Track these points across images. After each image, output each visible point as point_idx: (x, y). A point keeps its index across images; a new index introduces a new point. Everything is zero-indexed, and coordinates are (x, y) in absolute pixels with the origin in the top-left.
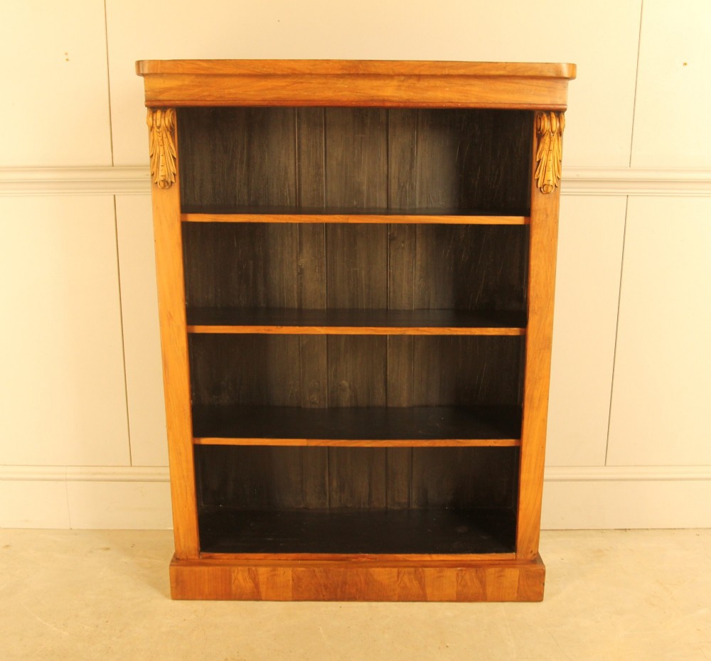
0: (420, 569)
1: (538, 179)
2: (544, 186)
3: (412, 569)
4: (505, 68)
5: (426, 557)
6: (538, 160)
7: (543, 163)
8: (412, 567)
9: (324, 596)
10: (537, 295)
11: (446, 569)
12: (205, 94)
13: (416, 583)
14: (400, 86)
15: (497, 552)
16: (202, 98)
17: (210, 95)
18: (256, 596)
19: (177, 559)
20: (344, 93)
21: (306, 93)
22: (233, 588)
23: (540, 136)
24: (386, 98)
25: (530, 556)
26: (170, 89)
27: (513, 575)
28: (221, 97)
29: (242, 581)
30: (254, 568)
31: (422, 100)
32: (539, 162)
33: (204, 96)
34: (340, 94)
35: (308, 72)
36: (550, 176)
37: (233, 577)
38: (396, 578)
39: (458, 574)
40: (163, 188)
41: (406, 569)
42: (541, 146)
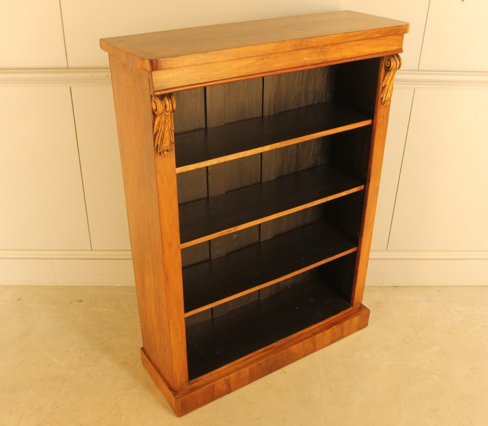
0: (314, 337)
1: (382, 98)
2: (385, 101)
3: (310, 339)
4: (380, 32)
7: (387, 88)
8: (310, 336)
10: (375, 166)
11: (326, 331)
13: (311, 345)
14: (321, 52)
15: (344, 310)
18: (229, 391)
22: (216, 393)
23: (388, 69)
25: (359, 306)
29: (220, 387)
30: (227, 377)
31: (332, 60)
32: (384, 87)
35: (272, 52)
36: (389, 95)
37: (216, 388)
38: (302, 347)
39: (331, 331)
41: (307, 340)
42: (387, 77)
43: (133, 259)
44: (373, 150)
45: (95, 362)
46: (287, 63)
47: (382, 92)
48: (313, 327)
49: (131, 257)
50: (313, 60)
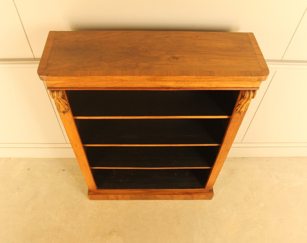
0: (172, 195)
1: (237, 109)
2: (239, 111)
6: (239, 104)
7: (241, 105)
10: (227, 140)
11: (181, 195)
12: (77, 85)
16: (76, 87)
17: (79, 86)
18: (118, 199)
19: (90, 191)
20: (148, 85)
21: (129, 85)
23: (243, 97)
24: (170, 86)
25: (209, 190)
26: (59, 83)
28: (85, 86)
29: (112, 197)
30: (116, 195)
33: (77, 86)
34: (146, 85)
36: (243, 110)
38: (164, 197)
39: (184, 196)
40: (64, 114)
42: (242, 100)
47: (238, 106)
48: (174, 190)
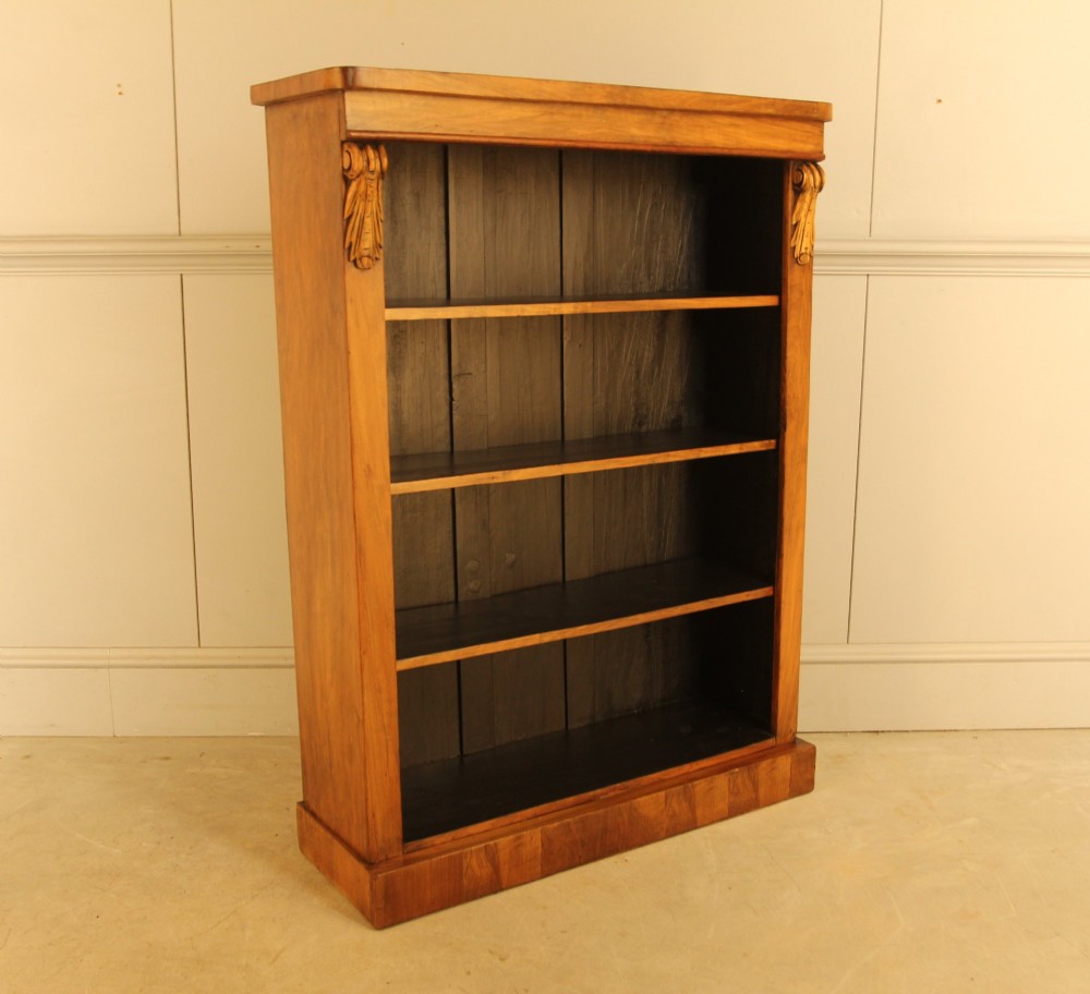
0: (690, 785)
1: (794, 248)
2: (801, 255)
3: (680, 788)
4: (773, 105)
5: (686, 768)
6: (794, 223)
7: (801, 227)
8: (680, 784)
9: (580, 857)
10: (794, 394)
11: (716, 776)
13: (685, 805)
14: (663, 124)
15: (756, 741)
17: (436, 128)
18: (495, 886)
20: (601, 130)
21: (558, 128)
22: (465, 881)
23: (799, 189)
25: (789, 737)
27: (784, 763)
29: (476, 868)
30: (492, 843)
32: (796, 224)
35: (568, 98)
36: (807, 243)
37: (465, 866)
38: (663, 806)
39: (729, 779)
40: (365, 269)
41: (673, 789)
42: (799, 205)
43: (297, 666)
44: (785, 357)
45: (191, 848)
46: (598, 131)
47: (792, 235)
49: (293, 662)
50: (648, 137)
